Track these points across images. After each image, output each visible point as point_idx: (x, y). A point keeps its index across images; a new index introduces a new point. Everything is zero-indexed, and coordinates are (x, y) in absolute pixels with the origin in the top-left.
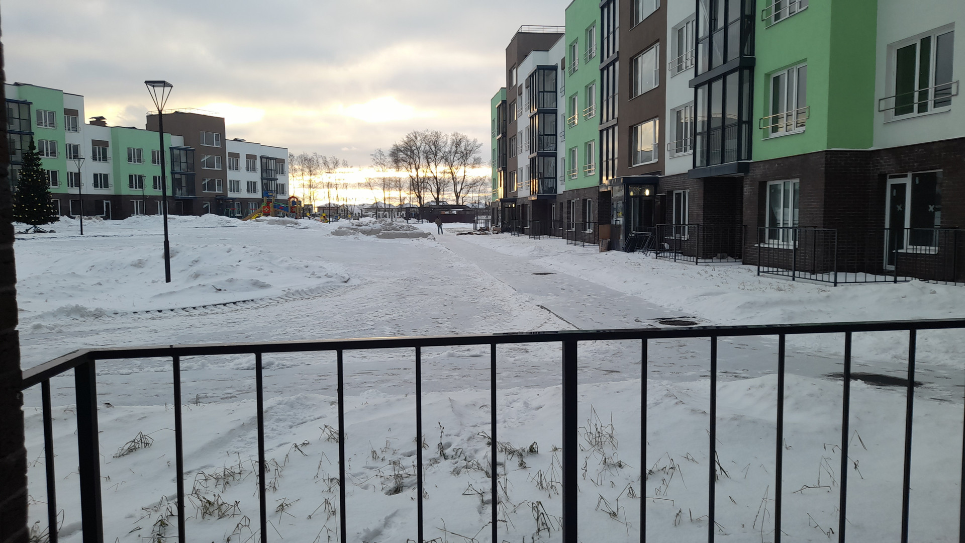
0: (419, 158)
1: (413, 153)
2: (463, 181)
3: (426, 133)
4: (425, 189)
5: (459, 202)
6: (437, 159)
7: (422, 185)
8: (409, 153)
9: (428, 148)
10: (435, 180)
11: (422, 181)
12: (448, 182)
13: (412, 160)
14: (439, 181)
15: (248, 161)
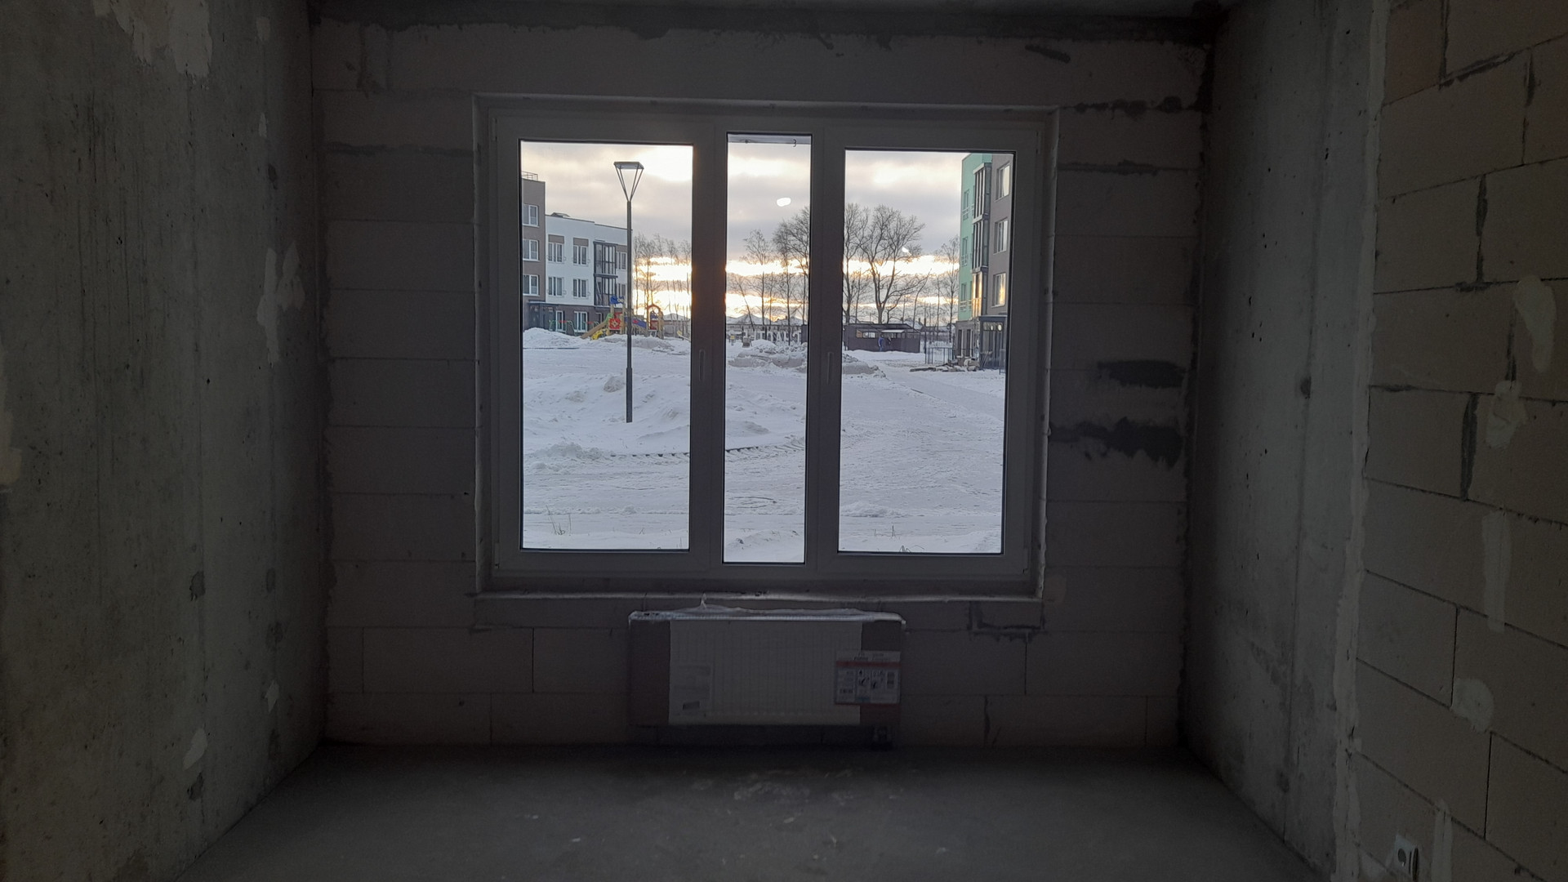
2: (891, 284)
5: (883, 318)
12: (866, 285)
14: (851, 284)
15: (575, 249)
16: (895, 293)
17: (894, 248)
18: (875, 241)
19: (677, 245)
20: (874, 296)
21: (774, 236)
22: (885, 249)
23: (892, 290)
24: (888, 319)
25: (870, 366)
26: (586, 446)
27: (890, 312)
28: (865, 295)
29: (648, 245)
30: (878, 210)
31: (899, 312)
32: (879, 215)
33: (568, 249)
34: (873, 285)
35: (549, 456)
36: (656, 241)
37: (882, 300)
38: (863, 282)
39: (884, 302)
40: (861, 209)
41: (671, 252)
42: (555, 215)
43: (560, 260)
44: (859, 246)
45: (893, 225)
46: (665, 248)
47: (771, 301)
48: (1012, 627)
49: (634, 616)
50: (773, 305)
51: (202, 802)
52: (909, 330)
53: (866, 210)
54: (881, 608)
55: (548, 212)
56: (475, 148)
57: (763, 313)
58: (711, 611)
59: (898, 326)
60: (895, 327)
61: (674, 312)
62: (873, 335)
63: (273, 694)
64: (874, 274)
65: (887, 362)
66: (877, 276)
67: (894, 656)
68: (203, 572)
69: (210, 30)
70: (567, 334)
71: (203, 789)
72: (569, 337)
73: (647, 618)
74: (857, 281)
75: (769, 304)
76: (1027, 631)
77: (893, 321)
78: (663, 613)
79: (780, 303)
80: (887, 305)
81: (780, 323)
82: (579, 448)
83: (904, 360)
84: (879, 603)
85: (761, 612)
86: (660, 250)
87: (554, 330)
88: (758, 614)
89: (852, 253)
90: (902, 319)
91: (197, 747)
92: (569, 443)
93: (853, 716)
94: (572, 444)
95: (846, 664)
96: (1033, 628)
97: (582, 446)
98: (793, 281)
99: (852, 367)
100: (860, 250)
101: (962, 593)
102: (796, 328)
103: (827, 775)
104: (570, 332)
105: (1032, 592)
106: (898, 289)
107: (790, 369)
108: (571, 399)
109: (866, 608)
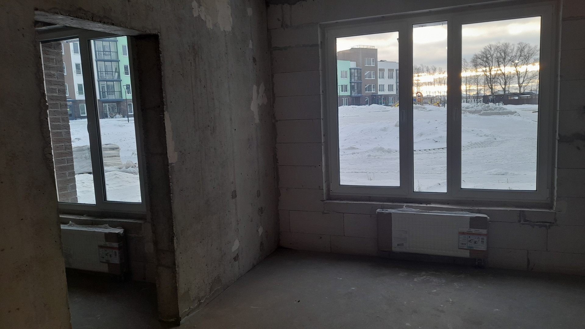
0: (492, 62)
1: (488, 59)
2: (525, 76)
3: (498, 45)
4: (496, 83)
5: (521, 91)
6: (505, 61)
7: (494, 80)
8: (485, 59)
9: (499, 55)
10: (503, 76)
11: (494, 77)
12: (513, 77)
13: (486, 63)
14: (506, 77)
15: (389, 73)
16: (527, 79)
17: (527, 59)
18: (518, 57)
19: (430, 67)
20: (517, 81)
21: (471, 60)
22: (522, 60)
23: (526, 78)
24: (524, 90)
25: (512, 111)
26: (386, 148)
27: (525, 88)
28: (513, 81)
29: (418, 69)
30: (519, 44)
31: (529, 88)
32: (520, 46)
33: (386, 74)
34: (517, 77)
35: (372, 152)
36: (421, 67)
37: (521, 82)
38: (512, 76)
39: (522, 84)
40: (511, 44)
41: (427, 71)
42: (381, 61)
43: (383, 78)
44: (510, 60)
45: (526, 50)
46: (425, 69)
47: (470, 87)
48: (539, 222)
49: (378, 210)
50: (471, 88)
51: (238, 262)
52: (533, 95)
53: (513, 45)
54: (479, 212)
55: (379, 60)
56: (319, 43)
57: (466, 92)
58: (408, 210)
59: (528, 93)
60: (526, 94)
61: (428, 94)
62: (517, 98)
63: (261, 230)
64: (517, 72)
65: (522, 109)
66: (519, 72)
67: (484, 231)
68: (236, 190)
69: (231, 15)
70: (386, 106)
71: (238, 258)
72: (386, 107)
73: (383, 211)
74: (509, 75)
75: (469, 88)
76: (548, 224)
77: (526, 91)
78: (389, 210)
79: (474, 87)
80: (523, 85)
81: (474, 96)
82: (384, 148)
83: (530, 108)
84: (478, 210)
85: (428, 211)
86: (423, 70)
87: (381, 104)
88: (426, 212)
89: (507, 64)
90: (531, 90)
91: (236, 246)
92: (380, 147)
93: (466, 254)
94: (381, 147)
95: (463, 233)
96: (550, 223)
97: (385, 148)
98: (479, 78)
99: (504, 112)
100: (510, 62)
101: (517, 207)
102: (481, 97)
103: (453, 276)
104: (387, 105)
105: (551, 208)
106: (529, 78)
107: (476, 114)
108: (383, 130)
109: (472, 211)
